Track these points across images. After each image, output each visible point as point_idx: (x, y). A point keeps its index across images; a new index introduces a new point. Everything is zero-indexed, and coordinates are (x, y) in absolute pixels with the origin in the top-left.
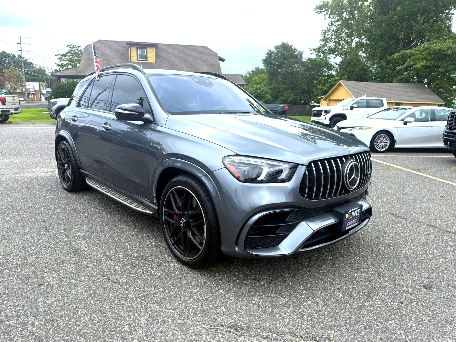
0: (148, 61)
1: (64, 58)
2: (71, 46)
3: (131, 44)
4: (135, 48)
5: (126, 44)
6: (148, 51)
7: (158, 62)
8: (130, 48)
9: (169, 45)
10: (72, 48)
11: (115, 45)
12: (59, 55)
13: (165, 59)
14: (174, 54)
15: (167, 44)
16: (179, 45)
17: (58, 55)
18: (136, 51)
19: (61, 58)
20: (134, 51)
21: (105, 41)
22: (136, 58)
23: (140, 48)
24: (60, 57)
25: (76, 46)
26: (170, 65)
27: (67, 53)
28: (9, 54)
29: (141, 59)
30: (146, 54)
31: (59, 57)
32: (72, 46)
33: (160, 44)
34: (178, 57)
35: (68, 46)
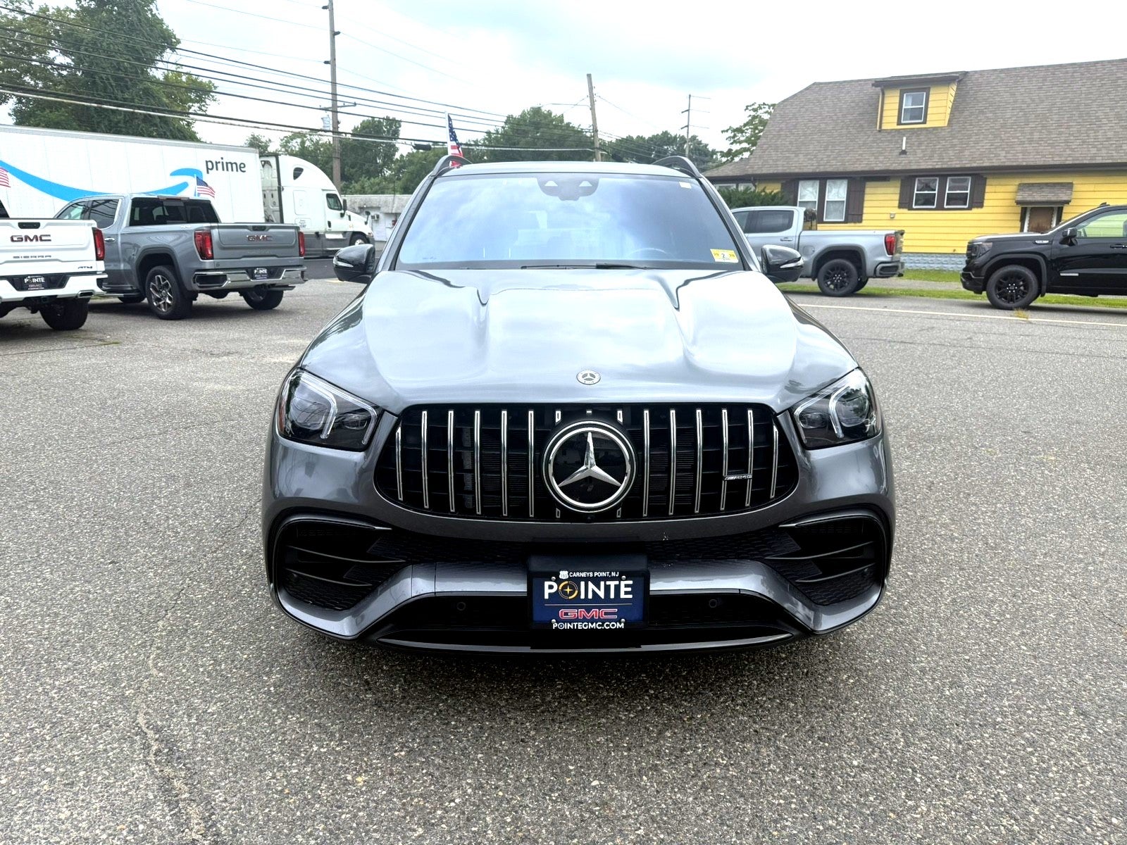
0: (928, 125)
1: (740, 135)
2: (754, 107)
3: (885, 85)
4: (897, 93)
5: (873, 85)
6: (931, 98)
7: (958, 122)
8: (883, 94)
9: (1002, 71)
10: (755, 110)
11: (849, 92)
12: (730, 131)
13: (982, 112)
14: (1013, 95)
15: (996, 70)
16: (1033, 67)
17: (727, 131)
18: (897, 100)
19: (735, 136)
20: (891, 103)
21: (826, 83)
22: (895, 119)
23: (907, 91)
24: (732, 135)
25: (764, 104)
26: (992, 128)
27: (745, 125)
28: (675, 137)
29: (911, 119)
30: (923, 106)
31: (730, 134)
32: (756, 106)
33: (976, 72)
34: (1024, 102)
35: (747, 107)
